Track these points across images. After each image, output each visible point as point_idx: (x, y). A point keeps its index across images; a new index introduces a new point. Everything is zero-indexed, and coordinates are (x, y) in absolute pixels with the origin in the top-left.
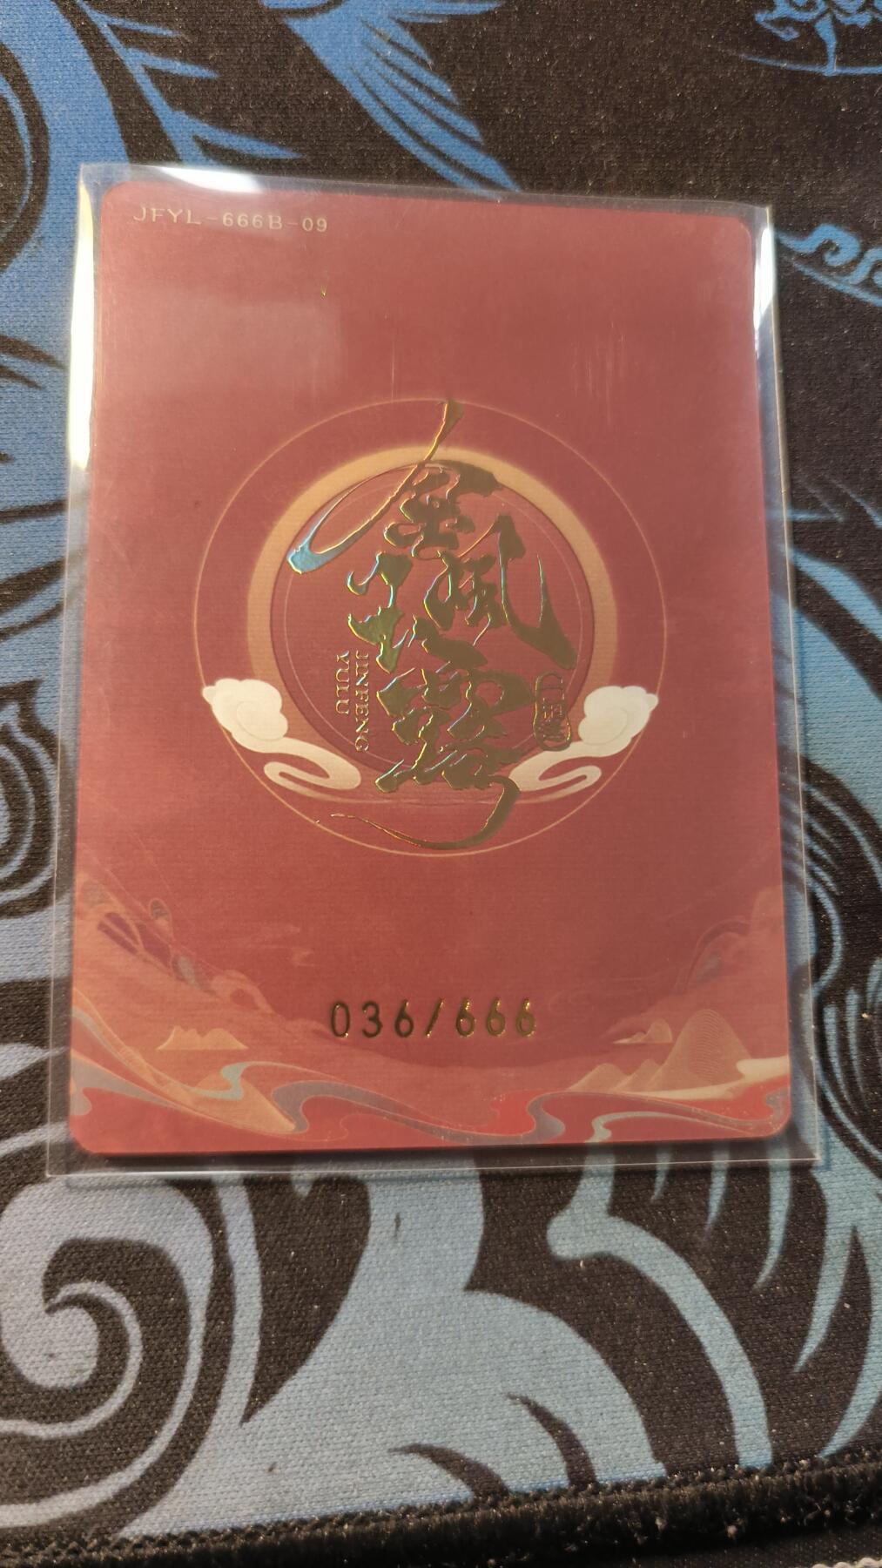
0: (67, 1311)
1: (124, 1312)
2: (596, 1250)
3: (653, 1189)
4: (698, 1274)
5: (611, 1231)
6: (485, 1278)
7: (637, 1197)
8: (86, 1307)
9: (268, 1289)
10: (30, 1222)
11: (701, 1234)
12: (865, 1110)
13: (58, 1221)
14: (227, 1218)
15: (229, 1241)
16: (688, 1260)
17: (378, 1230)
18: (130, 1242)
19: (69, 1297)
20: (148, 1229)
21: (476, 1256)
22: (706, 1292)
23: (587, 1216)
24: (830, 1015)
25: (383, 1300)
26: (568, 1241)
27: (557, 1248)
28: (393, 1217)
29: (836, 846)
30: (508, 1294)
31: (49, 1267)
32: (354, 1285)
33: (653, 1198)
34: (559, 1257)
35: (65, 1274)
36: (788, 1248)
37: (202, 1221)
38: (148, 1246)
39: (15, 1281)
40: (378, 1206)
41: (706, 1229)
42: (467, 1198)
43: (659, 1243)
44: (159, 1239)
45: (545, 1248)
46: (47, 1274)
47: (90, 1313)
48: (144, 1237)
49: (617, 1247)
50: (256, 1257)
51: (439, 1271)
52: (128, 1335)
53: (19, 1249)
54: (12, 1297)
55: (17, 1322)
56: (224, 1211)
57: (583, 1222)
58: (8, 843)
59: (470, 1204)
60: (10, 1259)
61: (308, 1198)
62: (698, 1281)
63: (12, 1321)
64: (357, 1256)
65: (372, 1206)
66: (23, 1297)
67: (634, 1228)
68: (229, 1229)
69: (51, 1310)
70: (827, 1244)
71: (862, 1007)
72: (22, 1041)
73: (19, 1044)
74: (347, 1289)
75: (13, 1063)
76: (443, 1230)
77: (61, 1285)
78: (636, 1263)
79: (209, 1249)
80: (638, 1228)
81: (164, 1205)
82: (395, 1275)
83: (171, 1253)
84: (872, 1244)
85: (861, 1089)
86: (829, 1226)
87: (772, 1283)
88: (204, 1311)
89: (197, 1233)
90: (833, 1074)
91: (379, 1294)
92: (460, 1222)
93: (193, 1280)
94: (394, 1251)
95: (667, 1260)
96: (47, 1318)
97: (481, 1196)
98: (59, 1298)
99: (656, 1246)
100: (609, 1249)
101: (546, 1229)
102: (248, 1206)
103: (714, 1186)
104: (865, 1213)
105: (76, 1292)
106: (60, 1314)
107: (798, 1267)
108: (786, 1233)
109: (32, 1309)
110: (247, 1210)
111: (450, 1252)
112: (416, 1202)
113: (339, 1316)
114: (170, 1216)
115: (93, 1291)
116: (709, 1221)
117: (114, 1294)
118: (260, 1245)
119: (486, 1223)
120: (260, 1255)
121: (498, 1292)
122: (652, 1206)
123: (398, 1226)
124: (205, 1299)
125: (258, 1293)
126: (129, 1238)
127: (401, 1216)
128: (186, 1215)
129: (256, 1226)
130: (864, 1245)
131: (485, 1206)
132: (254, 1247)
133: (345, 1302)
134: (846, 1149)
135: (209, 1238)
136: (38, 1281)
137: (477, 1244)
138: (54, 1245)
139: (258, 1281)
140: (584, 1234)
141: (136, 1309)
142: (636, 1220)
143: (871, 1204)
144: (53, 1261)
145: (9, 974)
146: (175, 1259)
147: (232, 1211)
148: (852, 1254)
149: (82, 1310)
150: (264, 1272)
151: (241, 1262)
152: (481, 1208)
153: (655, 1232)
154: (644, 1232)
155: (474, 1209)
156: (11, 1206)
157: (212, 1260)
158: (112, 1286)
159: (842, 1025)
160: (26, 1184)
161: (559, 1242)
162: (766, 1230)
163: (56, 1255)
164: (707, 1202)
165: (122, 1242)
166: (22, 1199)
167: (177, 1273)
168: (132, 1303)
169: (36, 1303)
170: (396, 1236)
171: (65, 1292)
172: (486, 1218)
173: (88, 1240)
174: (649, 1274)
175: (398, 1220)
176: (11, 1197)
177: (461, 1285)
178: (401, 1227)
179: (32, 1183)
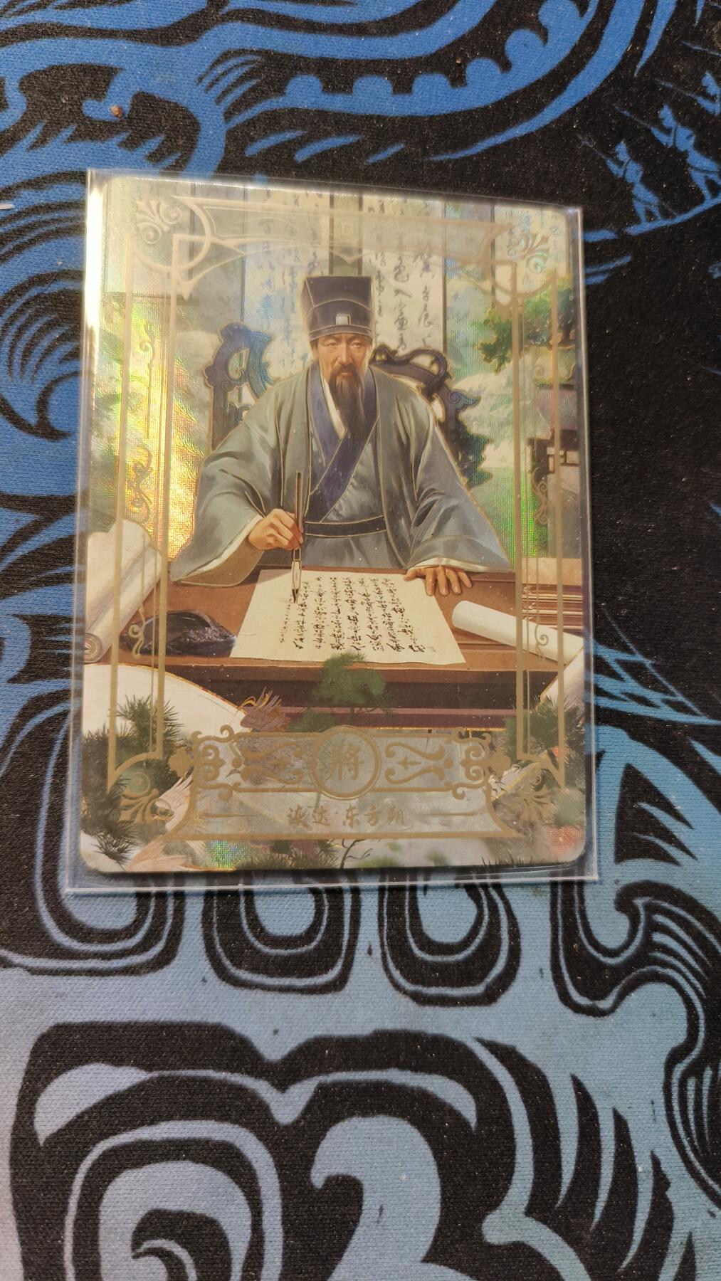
0: (147, 1258)
1: (185, 1262)
2: (514, 1240)
3: (557, 1199)
4: (581, 1260)
5: (525, 1227)
6: (436, 1255)
7: (546, 1204)
8: (160, 1257)
9: (286, 1253)
10: (126, 1196)
11: (587, 1231)
12: (708, 1153)
13: (145, 1196)
14: (264, 1201)
15: (264, 1218)
16: (575, 1251)
17: (368, 1215)
18: (194, 1214)
19: (149, 1249)
20: (208, 1205)
21: (432, 1239)
22: (585, 1272)
23: (510, 1215)
24: (691, 1084)
25: (365, 1265)
26: (495, 1232)
27: (487, 1237)
28: (378, 1207)
29: (708, 963)
30: (450, 1266)
31: (137, 1228)
32: (346, 1254)
33: (557, 1206)
34: (488, 1243)
35: (148, 1233)
36: (645, 1243)
37: (246, 1202)
38: (207, 1218)
39: (112, 1235)
40: (368, 1199)
41: (591, 1229)
42: (430, 1197)
43: (558, 1238)
44: (215, 1213)
45: (481, 1235)
46: (134, 1232)
47: (163, 1260)
48: (205, 1211)
49: (529, 1239)
50: (281, 1230)
51: (406, 1248)
52: (187, 1277)
53: (116, 1214)
54: (109, 1245)
55: (112, 1263)
56: (262, 1197)
57: (507, 1220)
58: (135, 921)
59: (431, 1201)
60: (110, 1220)
61: (320, 1190)
62: (581, 1265)
63: (109, 1261)
64: (351, 1232)
65: (364, 1199)
66: (117, 1246)
67: (541, 1225)
68: (264, 1209)
69: (136, 1257)
70: (671, 1243)
71: (714, 1079)
72: (133, 1065)
73: (129, 1067)
74: (342, 1256)
75: (125, 1080)
76: (411, 1219)
77: (144, 1240)
78: (540, 1250)
79: (249, 1223)
80: (544, 1226)
81: (220, 1190)
82: (375, 1248)
83: (222, 1224)
84: (701, 1245)
85: (707, 1138)
86: (673, 1232)
87: (630, 1267)
88: (241, 1266)
89: (242, 1211)
90: (689, 1126)
91: (362, 1261)
92: (423, 1214)
93: (235, 1244)
94: (376, 1232)
95: (561, 1250)
96: (133, 1261)
97: (440, 1197)
98: (141, 1250)
99: (556, 1239)
100: (524, 1239)
101: (482, 1223)
102: (279, 1193)
103: (599, 1200)
104: (698, 1224)
105: (154, 1246)
106: (143, 1260)
107: (649, 1259)
108: (644, 1235)
109: (123, 1255)
110: (278, 1197)
111: (415, 1235)
112: (395, 1198)
113: (334, 1274)
114: (224, 1198)
115: (165, 1246)
116: (593, 1225)
117: (180, 1249)
118: (284, 1223)
119: (441, 1216)
120: (284, 1229)
121: (444, 1265)
122: (555, 1212)
123: (380, 1214)
124: (243, 1257)
125: (280, 1256)
126: (195, 1211)
127: (384, 1207)
128: (235, 1198)
129: (283, 1208)
130: (696, 1245)
131: (441, 1203)
132: (280, 1222)
133: (339, 1266)
134: (692, 1180)
135: (250, 1215)
136: (128, 1237)
137: (433, 1231)
138: (141, 1212)
139: (281, 1247)
140: (507, 1228)
141: (195, 1260)
142: (544, 1221)
143: (704, 1218)
144: (139, 1224)
145: (127, 1016)
146: (224, 1228)
147: (267, 1197)
148: (686, 1251)
149: (157, 1258)
150: (285, 1241)
151: (270, 1233)
152: (439, 1205)
153: (556, 1230)
154: (548, 1229)
155: (434, 1206)
156: (113, 1183)
157: (250, 1231)
158: (179, 1244)
159: (698, 1091)
160: (125, 1168)
161: (490, 1233)
162: (631, 1232)
163: (142, 1219)
164: (593, 1210)
165: (189, 1214)
166: (121, 1179)
167: (225, 1238)
168: (192, 1256)
169: (126, 1250)
170: (378, 1222)
171: (146, 1245)
172: (441, 1212)
173: (165, 1211)
174: (548, 1258)
175: (381, 1210)
176: (114, 1177)
177: (419, 1259)
178: (383, 1215)
179: (130, 1168)
